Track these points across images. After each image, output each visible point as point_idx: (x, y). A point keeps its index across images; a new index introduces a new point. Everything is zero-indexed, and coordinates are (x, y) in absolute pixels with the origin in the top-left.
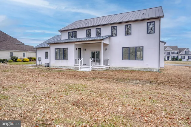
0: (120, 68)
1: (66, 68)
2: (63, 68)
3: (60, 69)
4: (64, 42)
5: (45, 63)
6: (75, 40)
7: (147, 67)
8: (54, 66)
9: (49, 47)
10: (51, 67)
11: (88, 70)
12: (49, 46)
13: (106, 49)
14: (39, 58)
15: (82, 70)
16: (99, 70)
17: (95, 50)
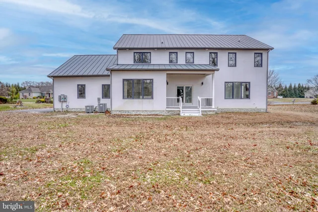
0: (222, 109)
1: (149, 114)
2: (142, 113)
3: (136, 115)
4: (123, 67)
5: (87, 106)
6: (145, 67)
7: (254, 107)
8: (120, 111)
9: (109, 76)
10: (113, 113)
11: (197, 115)
12: (109, 73)
13: (202, 83)
14: (62, 97)
15: (187, 115)
16: (209, 113)
17: (184, 84)
